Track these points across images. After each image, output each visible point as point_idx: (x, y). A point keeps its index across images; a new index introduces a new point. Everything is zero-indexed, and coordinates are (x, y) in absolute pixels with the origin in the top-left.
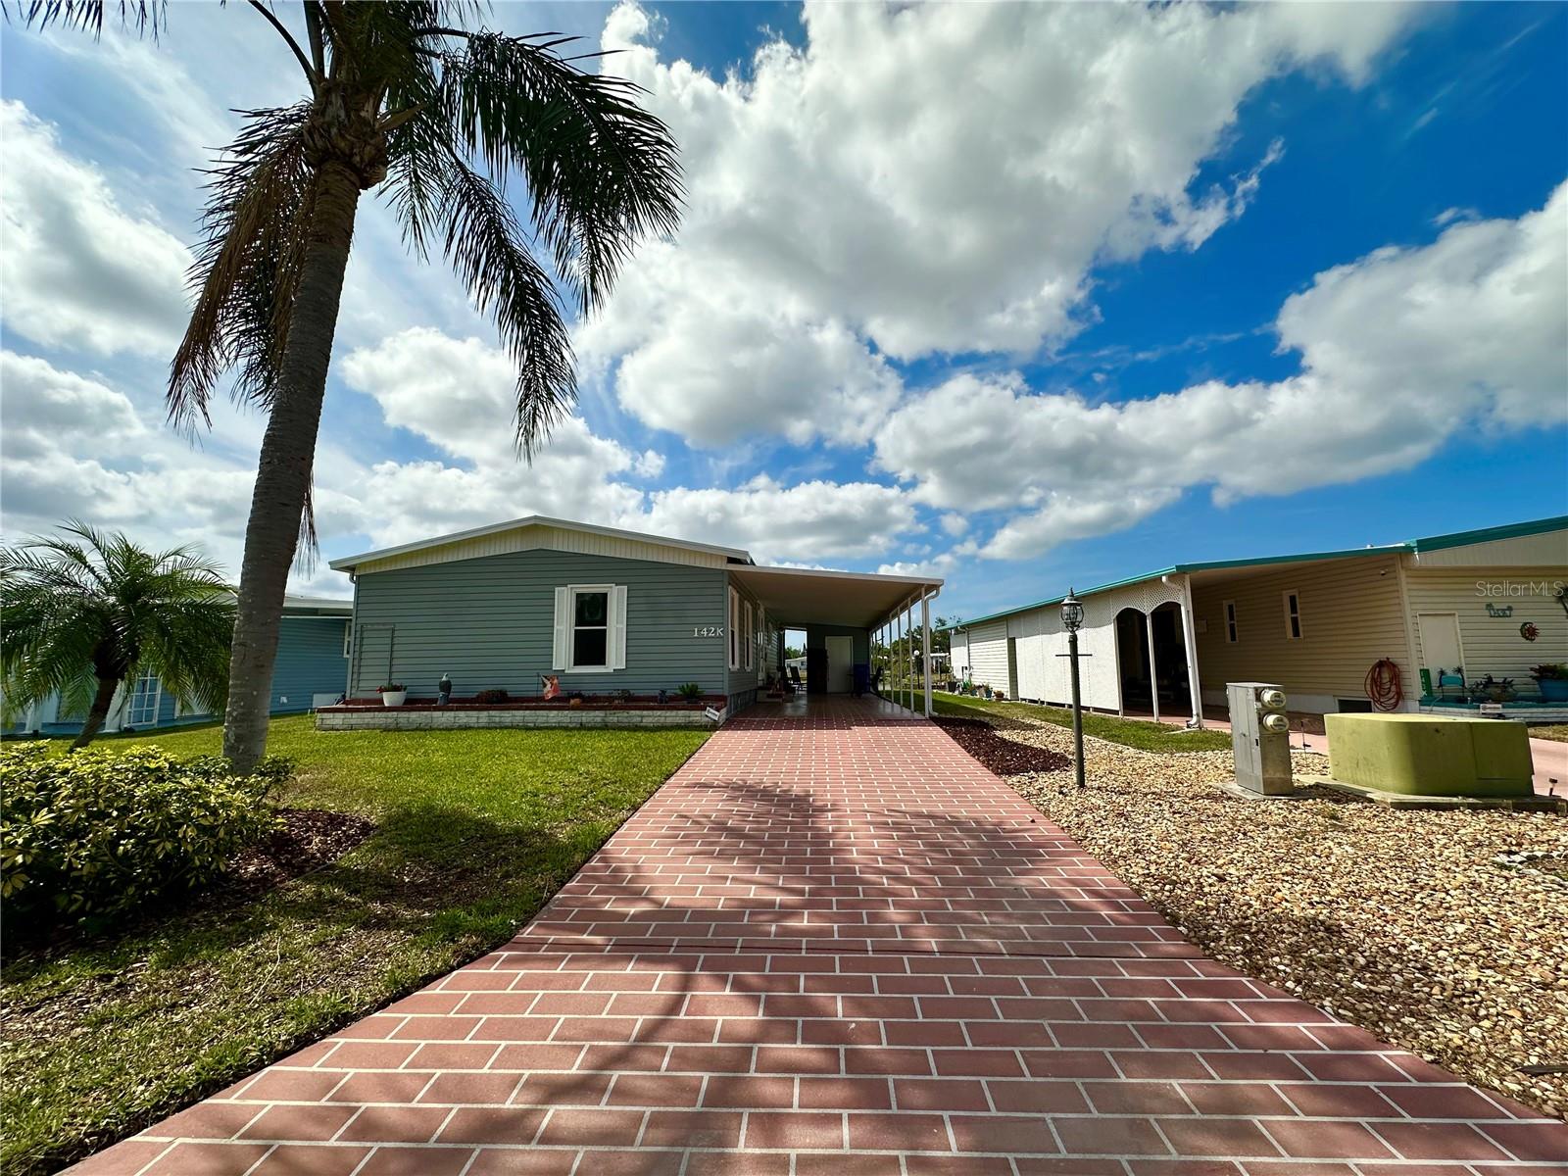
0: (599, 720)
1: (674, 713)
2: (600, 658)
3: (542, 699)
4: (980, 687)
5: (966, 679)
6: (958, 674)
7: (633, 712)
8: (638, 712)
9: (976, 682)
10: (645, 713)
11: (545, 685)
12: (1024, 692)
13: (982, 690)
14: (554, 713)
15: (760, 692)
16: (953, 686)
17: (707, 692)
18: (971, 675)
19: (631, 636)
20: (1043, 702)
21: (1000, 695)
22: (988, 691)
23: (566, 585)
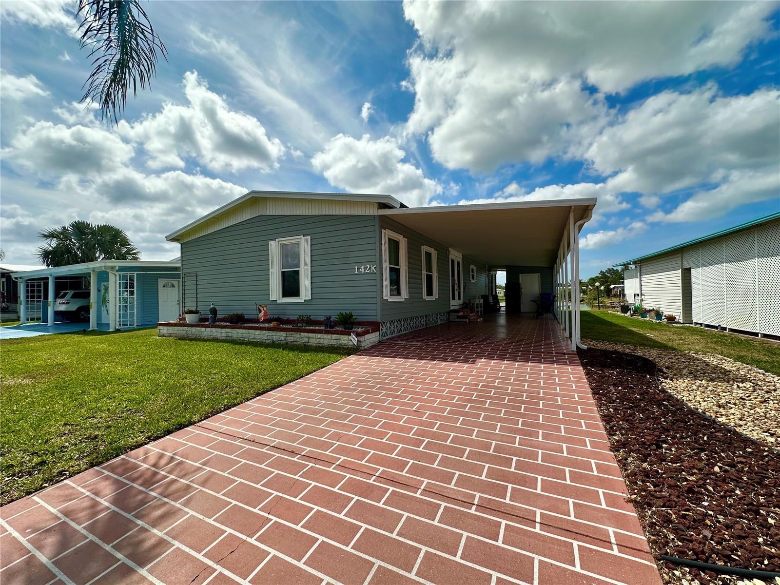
0: (283, 338)
1: (329, 336)
2: (296, 293)
3: (257, 321)
4: (650, 311)
5: (638, 304)
6: (630, 299)
7: (303, 334)
8: (306, 334)
9: (647, 306)
10: (310, 335)
11: (260, 311)
12: (699, 316)
13: (653, 314)
14: (258, 332)
15: (451, 314)
16: (625, 309)
17: (360, 319)
18: (642, 300)
19: (315, 274)
20: (725, 329)
21: (671, 319)
22: (658, 315)
23: (275, 239)
